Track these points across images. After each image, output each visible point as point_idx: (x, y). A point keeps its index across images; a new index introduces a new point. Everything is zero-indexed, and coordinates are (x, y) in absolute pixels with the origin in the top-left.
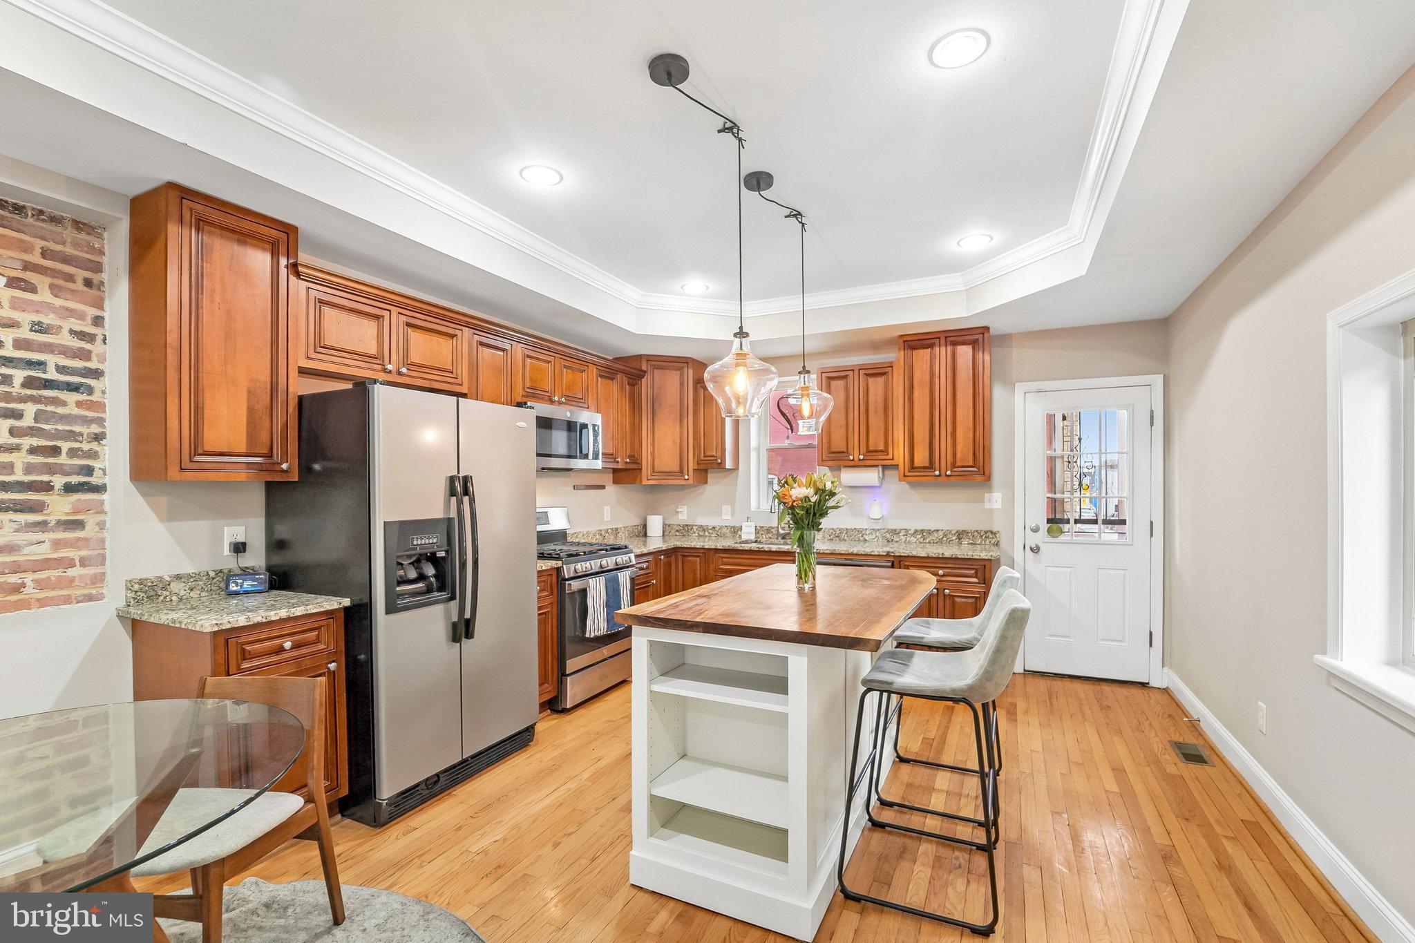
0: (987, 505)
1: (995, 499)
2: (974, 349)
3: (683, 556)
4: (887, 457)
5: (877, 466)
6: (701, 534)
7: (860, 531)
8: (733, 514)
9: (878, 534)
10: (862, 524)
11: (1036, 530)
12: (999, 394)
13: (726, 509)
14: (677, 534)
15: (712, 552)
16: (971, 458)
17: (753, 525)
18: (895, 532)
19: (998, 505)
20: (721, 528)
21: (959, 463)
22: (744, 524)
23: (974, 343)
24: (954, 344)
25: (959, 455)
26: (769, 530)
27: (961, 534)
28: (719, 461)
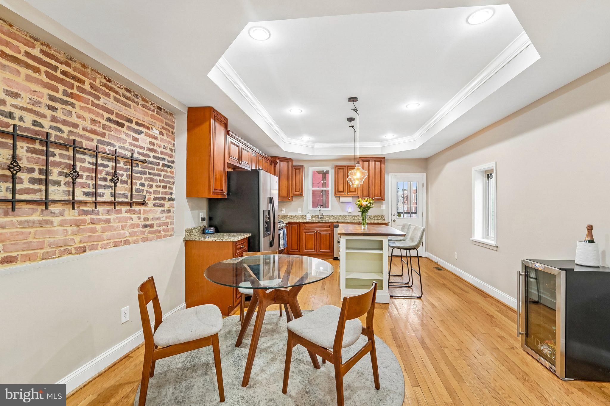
0: (381, 208)
1: (384, 206)
2: (380, 163)
3: (291, 225)
4: (356, 194)
5: (351, 196)
6: (291, 218)
7: (345, 216)
8: (302, 211)
9: (350, 217)
10: (345, 214)
11: (394, 215)
12: (386, 176)
13: (300, 209)
14: (282, 218)
15: (302, 223)
16: (379, 195)
17: (310, 214)
18: (355, 216)
19: (384, 208)
20: (298, 216)
21: (376, 196)
22: (307, 214)
23: (380, 161)
24: (375, 161)
25: (376, 194)
26: (315, 216)
27: (374, 217)
28: (301, 193)
